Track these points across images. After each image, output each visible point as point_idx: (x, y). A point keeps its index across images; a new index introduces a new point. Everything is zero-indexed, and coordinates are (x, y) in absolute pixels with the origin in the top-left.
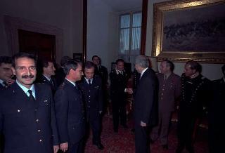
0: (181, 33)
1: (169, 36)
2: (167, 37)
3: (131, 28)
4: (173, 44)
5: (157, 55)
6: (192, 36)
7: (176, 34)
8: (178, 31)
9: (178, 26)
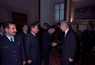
0: (83, 11)
1: (77, 13)
2: (76, 13)
3: (60, 10)
4: (79, 17)
5: (71, 21)
6: (88, 13)
7: (80, 12)
8: (81, 11)
9: (81, 8)
